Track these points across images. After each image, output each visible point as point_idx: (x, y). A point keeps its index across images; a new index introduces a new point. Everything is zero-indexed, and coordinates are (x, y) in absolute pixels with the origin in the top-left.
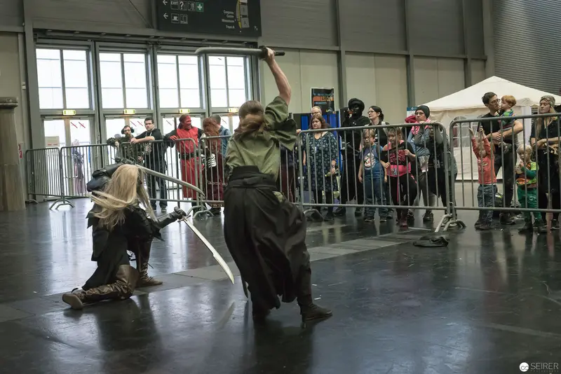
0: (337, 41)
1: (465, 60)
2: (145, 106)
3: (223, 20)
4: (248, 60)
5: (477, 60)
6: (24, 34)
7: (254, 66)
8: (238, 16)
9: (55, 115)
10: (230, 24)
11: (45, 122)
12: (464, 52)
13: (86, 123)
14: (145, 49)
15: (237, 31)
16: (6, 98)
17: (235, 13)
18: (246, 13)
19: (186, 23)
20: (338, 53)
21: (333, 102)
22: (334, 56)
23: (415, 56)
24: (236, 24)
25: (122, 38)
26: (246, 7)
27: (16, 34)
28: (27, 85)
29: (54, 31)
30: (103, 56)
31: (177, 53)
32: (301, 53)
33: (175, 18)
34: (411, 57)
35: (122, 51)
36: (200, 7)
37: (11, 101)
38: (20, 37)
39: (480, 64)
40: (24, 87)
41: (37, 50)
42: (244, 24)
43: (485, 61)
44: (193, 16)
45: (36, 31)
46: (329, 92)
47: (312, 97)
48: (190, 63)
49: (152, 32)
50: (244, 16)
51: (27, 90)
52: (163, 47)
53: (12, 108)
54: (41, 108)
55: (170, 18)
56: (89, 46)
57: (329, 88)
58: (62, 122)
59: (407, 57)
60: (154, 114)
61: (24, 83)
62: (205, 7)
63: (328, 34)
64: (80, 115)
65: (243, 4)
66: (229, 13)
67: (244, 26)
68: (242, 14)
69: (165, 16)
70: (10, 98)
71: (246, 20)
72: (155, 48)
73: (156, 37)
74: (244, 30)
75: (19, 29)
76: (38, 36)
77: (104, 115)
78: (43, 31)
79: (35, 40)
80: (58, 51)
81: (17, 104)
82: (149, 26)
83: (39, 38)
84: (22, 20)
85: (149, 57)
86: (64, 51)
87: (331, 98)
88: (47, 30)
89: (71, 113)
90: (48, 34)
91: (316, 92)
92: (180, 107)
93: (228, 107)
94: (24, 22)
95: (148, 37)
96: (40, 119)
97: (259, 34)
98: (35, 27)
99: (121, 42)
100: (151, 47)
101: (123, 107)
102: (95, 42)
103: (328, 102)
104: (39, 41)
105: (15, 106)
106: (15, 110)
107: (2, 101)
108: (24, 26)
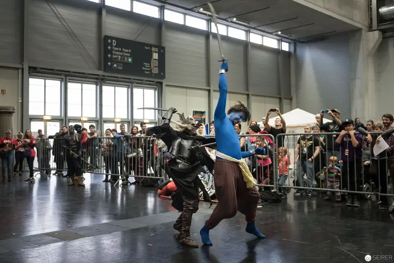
0: (209, 84)
1: (280, 99)
2: (94, 116)
3: (143, 68)
4: (156, 92)
5: (287, 99)
6: (23, 69)
7: (160, 94)
8: (152, 66)
9: (39, 119)
10: (147, 71)
11: (32, 122)
12: (280, 94)
13: (58, 124)
14: (97, 82)
15: (151, 75)
16: (8, 107)
17: (150, 64)
18: (157, 65)
19: (121, 68)
20: (209, 91)
21: (205, 119)
22: (207, 92)
23: (253, 95)
24: (151, 71)
25: (83, 75)
26: (157, 62)
27: (18, 69)
28: (22, 100)
29: (41, 68)
30: (70, 85)
31: (115, 85)
32: (188, 90)
33: (115, 65)
34: (250, 95)
35: (82, 82)
36: (130, 60)
37: (11, 109)
38: (20, 71)
39: (288, 101)
40: (21, 101)
41: (30, 79)
42: (155, 71)
43: (291, 99)
44: (126, 64)
45: (30, 68)
46: (202, 113)
47: (193, 115)
48: (122, 91)
49: (101, 73)
50: (155, 67)
51: (22, 103)
52: (107, 82)
53: (11, 113)
54: (30, 114)
55: (112, 65)
56: (62, 79)
57: (203, 111)
58: (43, 123)
59: (248, 95)
60: (99, 121)
61: (20, 98)
62: (133, 60)
63: (203, 80)
64: (54, 119)
65: (156, 59)
66: (147, 64)
67: (155, 72)
68: (155, 65)
69: (109, 63)
70: (11, 107)
71: (157, 68)
72: (102, 82)
73: (103, 76)
74: (155, 74)
75: (19, 66)
76: (31, 71)
77: (69, 120)
78: (35, 68)
79: (29, 73)
80: (44, 80)
81: (15, 111)
82: (99, 69)
83: (32, 72)
84: (22, 61)
85: (98, 87)
86: (46, 80)
87: (204, 116)
88: (37, 68)
89: (49, 118)
90: (38, 70)
91: (195, 113)
92: (115, 118)
93: (144, 119)
95: (98, 75)
96: (29, 121)
97: (163, 77)
98: (30, 65)
99: (82, 77)
100: (100, 81)
101: (80, 116)
102: (66, 76)
103: (202, 119)
104: (32, 74)
105: (14, 112)
106: (14, 114)
107: (5, 108)
108: (23, 65)
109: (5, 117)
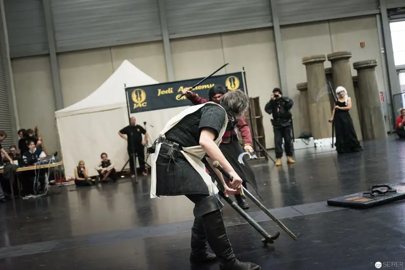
6: (380, 14)
11: (400, 74)
16: (368, 61)
27: (374, 15)
28: (385, 50)
29: (402, 8)
37: (372, 62)
38: (378, 17)
40: (383, 52)
41: (391, 24)
45: (389, 11)
51: (385, 54)
53: (372, 67)
54: (396, 65)
61: (383, 48)
75: (377, 11)
76: (391, 14)
78: (395, 10)
79: (389, 17)
81: (377, 64)
88: (397, 8)
90: (399, 11)
94: (379, 5)
96: (396, 73)
98: (388, 8)
104: (392, 17)
105: (376, 66)
106: (376, 68)
107: (366, 63)
108: (380, 9)
109: (367, 72)
